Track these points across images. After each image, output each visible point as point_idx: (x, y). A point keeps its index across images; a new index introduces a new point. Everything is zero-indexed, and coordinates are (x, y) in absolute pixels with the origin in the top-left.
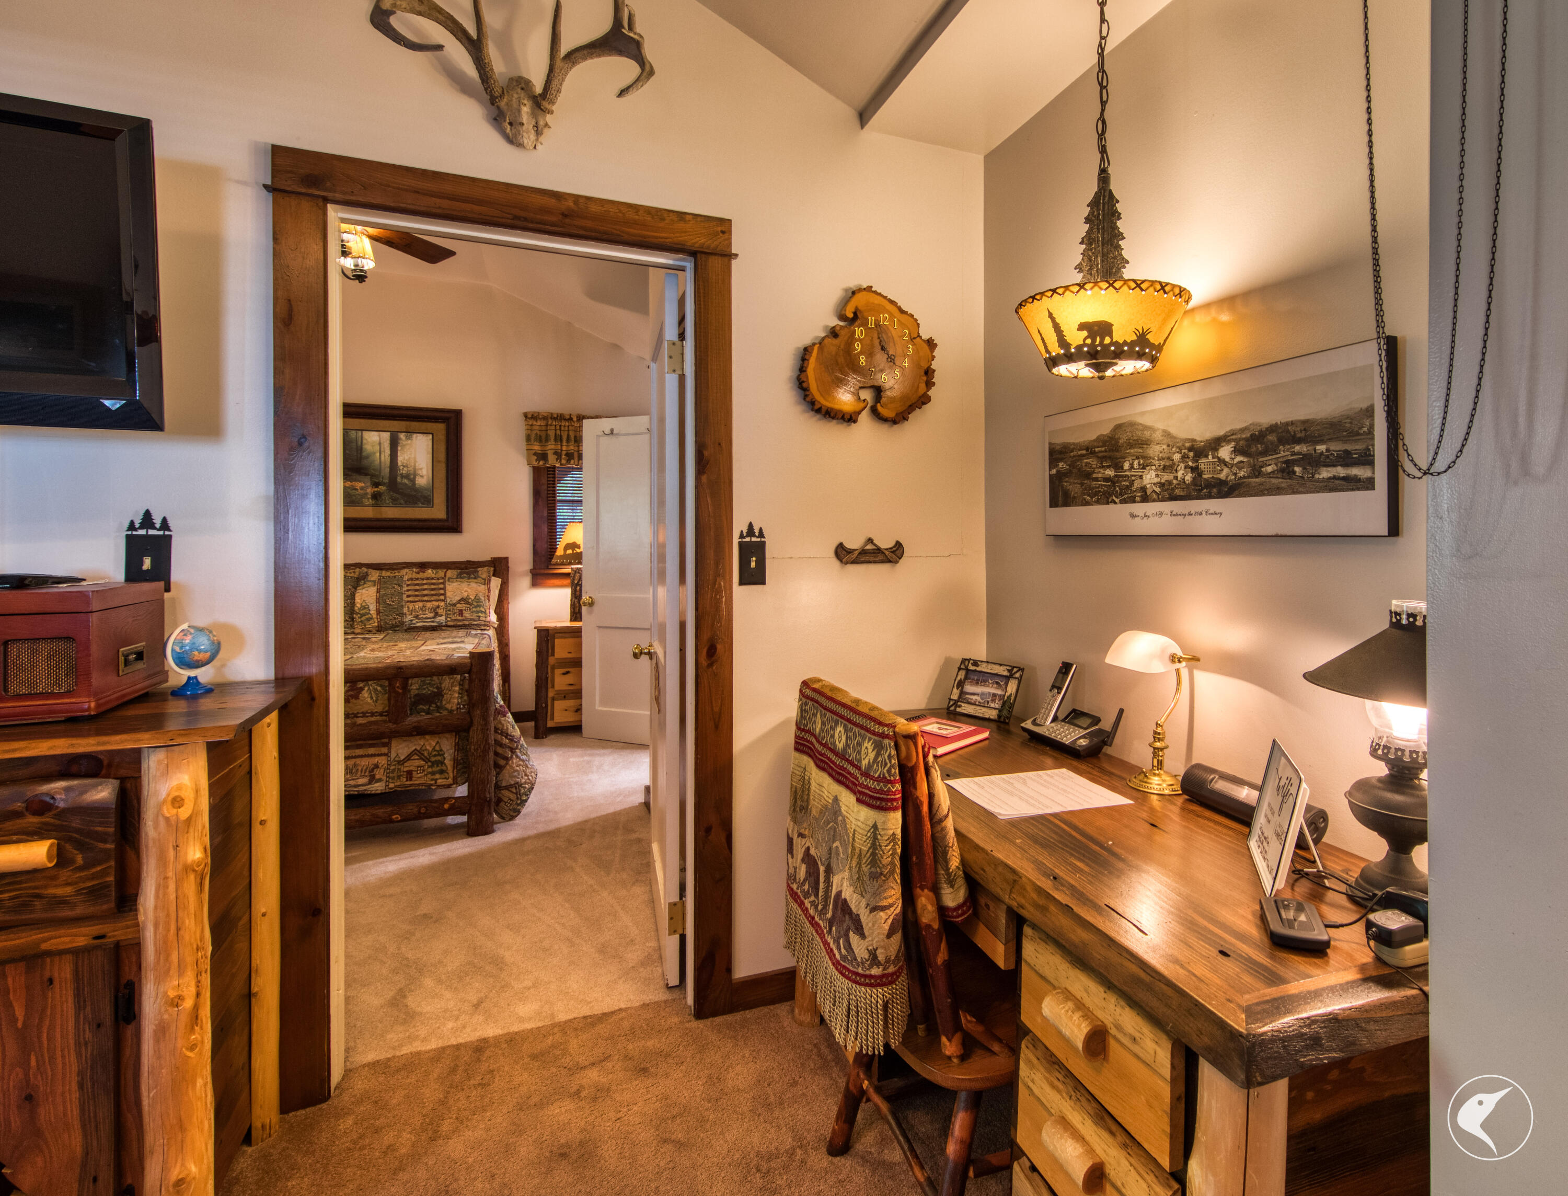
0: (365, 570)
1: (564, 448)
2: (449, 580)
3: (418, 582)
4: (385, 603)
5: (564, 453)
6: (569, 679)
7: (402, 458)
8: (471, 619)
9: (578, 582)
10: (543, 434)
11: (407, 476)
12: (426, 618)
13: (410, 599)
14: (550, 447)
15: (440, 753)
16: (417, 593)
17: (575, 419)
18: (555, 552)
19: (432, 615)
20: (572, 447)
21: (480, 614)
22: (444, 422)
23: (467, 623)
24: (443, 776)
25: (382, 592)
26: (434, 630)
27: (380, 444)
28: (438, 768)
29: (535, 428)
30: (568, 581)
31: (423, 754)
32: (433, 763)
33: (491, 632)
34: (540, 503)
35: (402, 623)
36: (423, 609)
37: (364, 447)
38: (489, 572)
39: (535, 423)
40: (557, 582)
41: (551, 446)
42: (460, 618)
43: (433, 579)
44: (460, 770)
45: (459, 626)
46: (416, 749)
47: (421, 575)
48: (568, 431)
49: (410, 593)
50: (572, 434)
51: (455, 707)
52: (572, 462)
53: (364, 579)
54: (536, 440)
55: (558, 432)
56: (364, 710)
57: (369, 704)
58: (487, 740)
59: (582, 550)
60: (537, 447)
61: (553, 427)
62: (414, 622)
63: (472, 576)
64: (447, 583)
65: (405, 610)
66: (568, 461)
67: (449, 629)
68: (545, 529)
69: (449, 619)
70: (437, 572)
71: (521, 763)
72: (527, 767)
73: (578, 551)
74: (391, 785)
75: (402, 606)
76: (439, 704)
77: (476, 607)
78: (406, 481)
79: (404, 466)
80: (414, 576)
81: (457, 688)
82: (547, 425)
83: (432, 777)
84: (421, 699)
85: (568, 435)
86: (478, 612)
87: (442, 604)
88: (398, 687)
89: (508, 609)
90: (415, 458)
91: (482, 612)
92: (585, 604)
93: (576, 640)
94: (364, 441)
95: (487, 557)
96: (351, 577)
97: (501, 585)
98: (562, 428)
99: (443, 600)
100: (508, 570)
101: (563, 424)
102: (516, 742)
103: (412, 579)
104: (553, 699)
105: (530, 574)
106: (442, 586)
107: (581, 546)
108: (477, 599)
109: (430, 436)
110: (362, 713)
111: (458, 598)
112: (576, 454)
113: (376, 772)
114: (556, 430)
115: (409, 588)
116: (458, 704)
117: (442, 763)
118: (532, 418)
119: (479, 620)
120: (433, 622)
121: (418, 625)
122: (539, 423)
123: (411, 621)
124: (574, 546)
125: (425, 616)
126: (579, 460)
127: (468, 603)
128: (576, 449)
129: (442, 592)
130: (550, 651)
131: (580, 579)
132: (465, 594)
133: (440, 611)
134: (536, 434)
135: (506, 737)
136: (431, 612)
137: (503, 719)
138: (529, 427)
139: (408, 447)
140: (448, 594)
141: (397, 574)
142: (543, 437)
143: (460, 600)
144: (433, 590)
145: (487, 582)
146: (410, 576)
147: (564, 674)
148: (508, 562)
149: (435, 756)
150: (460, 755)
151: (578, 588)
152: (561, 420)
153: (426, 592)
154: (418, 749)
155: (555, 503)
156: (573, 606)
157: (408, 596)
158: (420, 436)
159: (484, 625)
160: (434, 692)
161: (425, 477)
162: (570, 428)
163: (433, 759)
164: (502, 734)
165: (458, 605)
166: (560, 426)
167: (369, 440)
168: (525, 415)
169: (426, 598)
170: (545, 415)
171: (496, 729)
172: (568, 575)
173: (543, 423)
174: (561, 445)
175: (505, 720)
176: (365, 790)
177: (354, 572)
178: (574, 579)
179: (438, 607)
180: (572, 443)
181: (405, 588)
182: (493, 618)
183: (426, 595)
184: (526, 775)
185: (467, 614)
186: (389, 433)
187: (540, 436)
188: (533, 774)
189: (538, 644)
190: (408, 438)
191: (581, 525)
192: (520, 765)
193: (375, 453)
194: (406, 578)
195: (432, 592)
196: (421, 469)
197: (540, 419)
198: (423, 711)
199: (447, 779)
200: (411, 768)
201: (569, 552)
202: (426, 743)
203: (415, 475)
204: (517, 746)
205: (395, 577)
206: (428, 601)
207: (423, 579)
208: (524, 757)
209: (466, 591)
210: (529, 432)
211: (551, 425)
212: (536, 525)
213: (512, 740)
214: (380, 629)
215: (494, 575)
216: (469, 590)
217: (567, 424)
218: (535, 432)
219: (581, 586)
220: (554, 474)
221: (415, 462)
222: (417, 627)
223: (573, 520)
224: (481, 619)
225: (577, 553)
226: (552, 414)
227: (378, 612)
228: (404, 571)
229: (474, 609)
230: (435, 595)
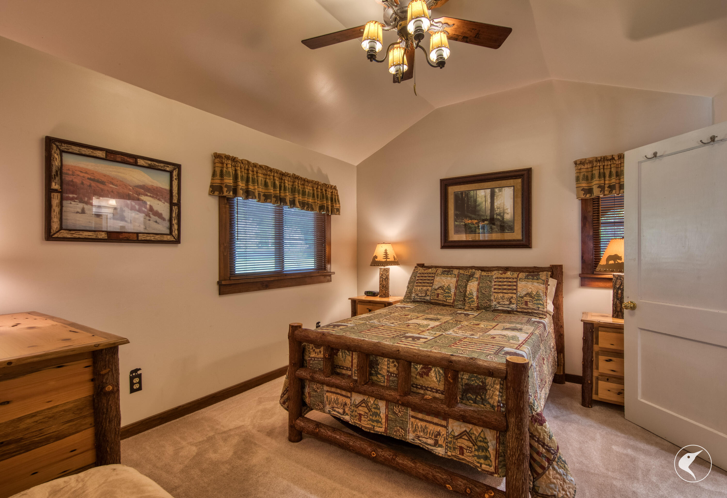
0: (474, 270)
1: (607, 182)
2: (520, 280)
3: (501, 280)
4: (481, 292)
5: (607, 186)
6: (612, 366)
7: (496, 204)
8: (533, 309)
9: (620, 287)
10: (589, 175)
11: (499, 214)
12: (504, 305)
13: (496, 291)
14: (594, 183)
15: (485, 440)
16: (500, 287)
17: (616, 158)
18: (599, 262)
19: (508, 303)
20: (614, 180)
21: (539, 306)
22: (520, 178)
23: (530, 311)
24: (486, 462)
25: (481, 285)
26: (509, 313)
27: (485, 196)
28: (483, 454)
29: (582, 170)
30: (611, 284)
31: (471, 437)
32: (479, 447)
33: (548, 321)
34: (587, 226)
35: (490, 306)
36: (502, 298)
37: (477, 199)
38: (547, 275)
39: (583, 167)
40: (601, 284)
41: (596, 182)
42: (526, 307)
43: (510, 278)
44: (501, 462)
45: (525, 312)
46: (466, 431)
47: (504, 276)
48: (611, 168)
49: (496, 287)
50: (614, 170)
51: (496, 404)
52: (614, 191)
53: (472, 276)
54: (583, 179)
55: (602, 171)
56: (432, 386)
57: (433, 381)
58: (521, 450)
59: (623, 261)
60: (584, 185)
61: (598, 168)
62: (497, 306)
63: (535, 278)
64: (519, 282)
65: (492, 298)
66: (610, 192)
67: (518, 313)
68: (591, 245)
69: (518, 307)
70: (513, 274)
71: (558, 476)
72: (564, 481)
73: (619, 261)
74: (449, 453)
75: (491, 295)
76: (483, 397)
77: (537, 300)
78: (499, 217)
79: (498, 208)
80: (500, 276)
81: (498, 387)
82: (592, 167)
83: (478, 460)
84: (468, 389)
85: (611, 172)
86: (538, 304)
87: (514, 296)
88: (449, 377)
89: (562, 301)
90: (504, 203)
91: (541, 304)
92: (627, 308)
93: (619, 335)
94: (477, 196)
95: (547, 265)
96: (467, 275)
97: (557, 284)
98: (605, 167)
99: (515, 294)
100: (562, 274)
101: (606, 164)
102: (553, 454)
103: (497, 278)
104: (597, 379)
105: (580, 278)
106: (515, 284)
107: (623, 258)
108: (538, 295)
109: (512, 188)
110: (431, 388)
111: (524, 293)
112: (617, 186)
113: (439, 438)
114: (600, 170)
115: (496, 283)
116: (499, 402)
117: (487, 450)
118: (580, 164)
119: (539, 310)
120: (508, 307)
121: (500, 308)
122: (586, 166)
123: (496, 305)
124: (616, 257)
125: (503, 303)
126: (620, 190)
127: (531, 297)
128: (618, 181)
129: (515, 287)
130: (594, 340)
131: (622, 284)
132: (530, 290)
133: (513, 301)
134: (584, 175)
135: (543, 446)
136: (507, 301)
137: (539, 427)
138: (578, 171)
139: (500, 196)
140: (519, 289)
141: (490, 274)
142: (590, 177)
143: (526, 294)
144: (509, 286)
145: (546, 283)
146: (497, 276)
147: (607, 361)
148: (562, 269)
149: (480, 441)
150: (501, 448)
151: (620, 291)
152: (604, 161)
153: (505, 287)
154: (468, 431)
155: (599, 225)
156: (615, 305)
157: (495, 289)
158: (506, 189)
159: (542, 314)
160: (480, 385)
161: (510, 214)
162: (612, 166)
163: (479, 444)
164: (538, 441)
165: (525, 298)
166: (604, 166)
167: (480, 195)
168: (576, 163)
169: (505, 291)
170: (591, 159)
171: (532, 436)
172: (610, 279)
173: (589, 166)
174: (605, 180)
175: (542, 429)
176: (432, 450)
177: (468, 272)
178: (615, 284)
179: (512, 298)
180: (614, 177)
181: (493, 283)
182: (550, 307)
183: (505, 289)
184: (563, 490)
185: (530, 305)
186: (490, 190)
187: (587, 176)
188: (571, 490)
189: (584, 333)
190: (500, 191)
191: (622, 241)
192: (557, 478)
193: (483, 202)
194: (494, 277)
195: (509, 287)
196: (507, 209)
197: (587, 163)
198: (472, 399)
199: (490, 466)
200: (463, 445)
201: (611, 262)
202: (474, 429)
203: (504, 213)
204: (554, 458)
205: (488, 276)
206: (506, 293)
207: (504, 278)
208: (561, 471)
209: (530, 288)
210: (578, 174)
211: (596, 166)
212: (584, 242)
213: (548, 451)
214: (478, 308)
215: (551, 277)
216: (533, 288)
217: (609, 163)
218: (583, 173)
219: (622, 290)
220: (599, 204)
221: (504, 205)
222: (498, 310)
223: (615, 236)
224: (540, 309)
225: (619, 263)
226: (596, 158)
227: (478, 297)
228: (494, 273)
229: (535, 302)
230: (510, 289)
